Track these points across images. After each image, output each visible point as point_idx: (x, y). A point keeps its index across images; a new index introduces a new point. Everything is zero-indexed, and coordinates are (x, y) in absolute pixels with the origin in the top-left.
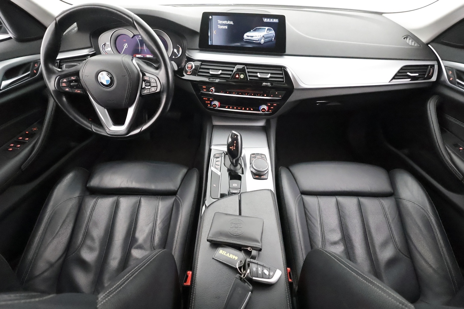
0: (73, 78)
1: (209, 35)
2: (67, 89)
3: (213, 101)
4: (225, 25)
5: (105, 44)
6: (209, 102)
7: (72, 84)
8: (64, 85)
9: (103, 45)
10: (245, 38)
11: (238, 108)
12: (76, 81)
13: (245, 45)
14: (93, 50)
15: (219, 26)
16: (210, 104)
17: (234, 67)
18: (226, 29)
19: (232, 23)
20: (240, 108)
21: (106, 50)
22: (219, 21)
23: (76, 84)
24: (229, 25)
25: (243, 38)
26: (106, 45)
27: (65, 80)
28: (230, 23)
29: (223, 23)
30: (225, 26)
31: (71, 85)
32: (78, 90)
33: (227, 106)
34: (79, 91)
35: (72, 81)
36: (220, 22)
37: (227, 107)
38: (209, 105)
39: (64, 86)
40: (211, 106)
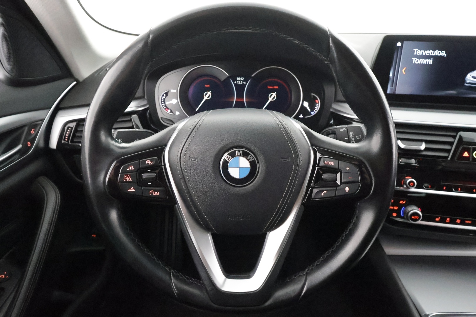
0: (149, 162)
1: (391, 75)
2: (132, 189)
3: (406, 205)
4: (429, 57)
5: (167, 94)
6: (396, 208)
7: (144, 176)
8: (127, 178)
9: (165, 93)
10: (468, 81)
11: (467, 222)
12: (153, 168)
13: (464, 94)
14: (145, 102)
15: (414, 59)
16: (398, 212)
17: (454, 137)
18: (427, 65)
19: (443, 54)
20: (469, 222)
21: (167, 103)
22: (415, 50)
23: (153, 175)
24: (435, 58)
25: (464, 81)
26: (169, 94)
27: (131, 168)
28: (439, 53)
29: (424, 54)
30: (428, 60)
31: (143, 180)
32: (155, 191)
33: (438, 217)
34: (157, 193)
35: (144, 170)
36: (418, 52)
37: (437, 219)
38: (395, 215)
39: (127, 182)
40: (399, 216)
